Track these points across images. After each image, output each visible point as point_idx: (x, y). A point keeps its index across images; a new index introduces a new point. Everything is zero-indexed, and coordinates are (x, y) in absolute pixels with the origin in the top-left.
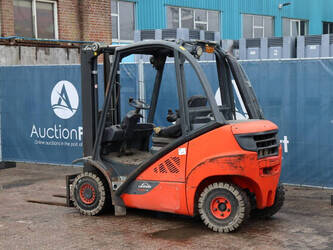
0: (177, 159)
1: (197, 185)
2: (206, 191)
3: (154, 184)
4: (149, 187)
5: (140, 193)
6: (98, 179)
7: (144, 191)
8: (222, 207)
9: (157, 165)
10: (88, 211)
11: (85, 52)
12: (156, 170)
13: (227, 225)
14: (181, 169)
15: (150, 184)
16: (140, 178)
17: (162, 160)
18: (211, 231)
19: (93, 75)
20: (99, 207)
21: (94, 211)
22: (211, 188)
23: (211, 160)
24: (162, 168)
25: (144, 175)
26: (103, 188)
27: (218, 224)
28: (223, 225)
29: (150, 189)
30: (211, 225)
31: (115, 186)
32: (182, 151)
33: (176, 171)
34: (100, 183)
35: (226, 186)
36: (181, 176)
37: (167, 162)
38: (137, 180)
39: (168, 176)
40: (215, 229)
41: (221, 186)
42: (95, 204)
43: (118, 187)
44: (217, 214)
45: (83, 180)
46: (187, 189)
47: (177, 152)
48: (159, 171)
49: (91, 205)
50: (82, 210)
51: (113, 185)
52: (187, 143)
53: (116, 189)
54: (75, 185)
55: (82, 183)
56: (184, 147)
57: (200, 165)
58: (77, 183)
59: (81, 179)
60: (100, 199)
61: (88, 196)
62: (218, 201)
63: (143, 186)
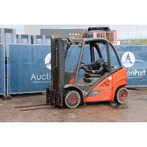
0: (109, 81)
1: (116, 90)
3: (99, 91)
4: (97, 93)
5: (94, 95)
8: (122, 96)
9: (100, 84)
10: (73, 107)
11: (63, 41)
12: (100, 86)
13: (124, 101)
14: (110, 84)
15: (97, 92)
16: (93, 90)
17: (102, 82)
20: (78, 104)
21: (77, 106)
22: (120, 90)
23: (121, 80)
24: (102, 85)
25: (95, 89)
26: (80, 96)
28: (123, 101)
29: (97, 94)
31: (85, 94)
32: (110, 78)
34: (79, 94)
36: (110, 87)
37: (105, 83)
39: (105, 87)
40: (121, 103)
42: (76, 103)
43: (86, 95)
44: (121, 98)
45: (71, 94)
46: (113, 91)
47: (108, 78)
48: (101, 86)
49: (75, 104)
50: (70, 107)
51: (84, 94)
52: (111, 75)
53: (85, 96)
54: (67, 97)
55: (70, 96)
56: (110, 77)
57: (118, 82)
58: (68, 96)
59: (70, 94)
60: (78, 100)
61: (73, 100)
62: (121, 94)
63: (94, 93)
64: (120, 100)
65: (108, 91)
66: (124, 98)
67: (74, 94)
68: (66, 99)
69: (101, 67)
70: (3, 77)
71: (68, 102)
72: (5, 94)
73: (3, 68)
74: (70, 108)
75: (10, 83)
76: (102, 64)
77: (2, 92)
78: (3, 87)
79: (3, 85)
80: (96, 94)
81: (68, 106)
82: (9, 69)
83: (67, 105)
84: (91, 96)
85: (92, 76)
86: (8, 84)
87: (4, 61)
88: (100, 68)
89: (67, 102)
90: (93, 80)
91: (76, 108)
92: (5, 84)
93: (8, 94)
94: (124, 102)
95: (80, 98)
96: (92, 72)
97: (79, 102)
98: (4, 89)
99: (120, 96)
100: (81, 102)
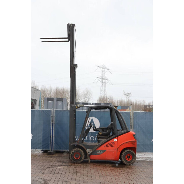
0: (114, 143)
1: (121, 150)
2: (124, 152)
3: (104, 151)
4: (102, 152)
5: (99, 154)
6: (82, 151)
7: (100, 154)
8: (129, 157)
9: (105, 145)
10: (77, 162)
11: (72, 107)
12: (105, 146)
13: (131, 162)
14: (115, 146)
16: (98, 149)
17: (107, 143)
18: (126, 165)
19: (74, 115)
20: (82, 160)
21: (80, 161)
23: (126, 143)
24: (107, 146)
25: (100, 148)
26: (84, 153)
28: (129, 163)
31: (89, 153)
32: (115, 140)
33: (113, 146)
34: (83, 152)
35: (130, 151)
36: (115, 148)
37: (110, 144)
39: (110, 148)
40: (127, 164)
42: (80, 159)
43: (90, 153)
44: (127, 159)
46: (118, 152)
47: (113, 141)
48: (106, 147)
50: (74, 162)
51: (88, 152)
53: (89, 154)
54: (71, 153)
55: (74, 152)
57: (123, 144)
60: (82, 157)
61: (77, 157)
62: (127, 155)
63: (99, 152)
64: (125, 161)
65: (113, 151)
66: (130, 160)
67: (78, 151)
68: (70, 155)
69: (109, 130)
71: (73, 158)
72: (51, 150)
76: (110, 128)
78: (50, 144)
84: (96, 155)
86: (53, 142)
87: (51, 123)
88: (107, 131)
89: (72, 158)
92: (51, 142)
93: (53, 150)
95: (84, 155)
96: (99, 134)
97: (83, 158)
98: (50, 146)
99: (125, 158)
100: (84, 159)
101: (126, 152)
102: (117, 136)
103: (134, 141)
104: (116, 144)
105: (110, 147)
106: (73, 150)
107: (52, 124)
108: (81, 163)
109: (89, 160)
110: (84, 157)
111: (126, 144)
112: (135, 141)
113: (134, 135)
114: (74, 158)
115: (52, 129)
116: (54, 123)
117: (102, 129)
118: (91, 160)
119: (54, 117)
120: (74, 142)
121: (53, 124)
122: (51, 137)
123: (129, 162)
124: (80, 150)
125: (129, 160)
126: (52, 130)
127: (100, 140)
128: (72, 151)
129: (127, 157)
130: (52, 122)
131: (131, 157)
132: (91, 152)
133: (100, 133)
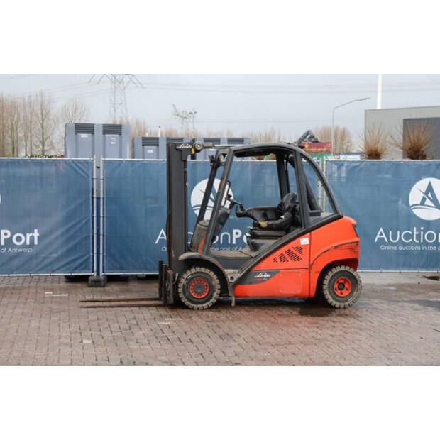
0: (300, 249)
1: (321, 270)
2: (330, 274)
3: (273, 273)
4: (268, 276)
5: (259, 282)
6: (212, 273)
7: (261, 280)
8: (341, 287)
9: (277, 254)
10: (200, 306)
11: (178, 150)
12: (275, 260)
13: (347, 301)
14: (305, 257)
15: (269, 273)
16: (256, 268)
17: (282, 251)
18: (334, 307)
19: (185, 172)
20: (213, 300)
21: (209, 303)
22: (334, 271)
23: (336, 247)
24: (282, 258)
25: (262, 265)
26: (217, 281)
27: (340, 302)
28: (344, 302)
29: (268, 278)
30: (334, 303)
31: (232, 278)
32: (304, 241)
33: (299, 259)
34: (215, 277)
35: (347, 268)
36: (305, 263)
37: (289, 252)
38: (253, 271)
39: (291, 264)
40: (337, 306)
41: (343, 268)
42: (208, 297)
43: (235, 279)
44: (338, 293)
45: (194, 275)
46: (311, 274)
47: (300, 242)
48: (278, 260)
49: (204, 300)
50: (192, 305)
51: (229, 278)
52: (309, 234)
53: (233, 281)
54: (183, 281)
55: (192, 279)
56: (306, 237)
57: (326, 251)
58: (187, 279)
59: (192, 275)
60: (214, 291)
61: (199, 290)
62: (338, 282)
63: (260, 275)
64: (333, 298)
65: (298, 272)
66: (346, 293)
67: (203, 275)
68: (181, 286)
69: (286, 213)
70: (91, 234)
71: (187, 294)
72: (95, 274)
73: (91, 213)
74: (193, 309)
75: (107, 249)
76: (289, 207)
77: (89, 269)
78: (91, 257)
79: (91, 254)
80: (263, 278)
81: (187, 303)
82: (105, 216)
83: (184, 300)
84: (251, 283)
85: (259, 234)
86: (101, 252)
87: (93, 198)
88: (283, 217)
89: (184, 293)
90: (262, 244)
91: (207, 309)
92: (95, 252)
93: (101, 274)
94: (347, 303)
95: (219, 286)
96: (259, 225)
97: (215, 295)
98: (93, 263)
99: (333, 288)
100: (220, 295)
101: (337, 273)
102: (310, 231)
103: (354, 243)
104: (306, 252)
105: (290, 260)
106: (189, 273)
107: (95, 200)
108: (209, 308)
109: (233, 299)
110: (218, 291)
111: (335, 251)
112: (358, 242)
113: (354, 226)
114: (190, 293)
115: (95, 215)
116: (102, 196)
117: (263, 212)
118: (236, 297)
119: (102, 181)
120: (185, 252)
121: (98, 199)
122: (93, 236)
123: (343, 299)
124: (208, 271)
125: (342, 294)
126: (95, 219)
127: (258, 241)
128: (185, 276)
129: (336, 286)
130: (95, 196)
131: (346, 285)
132: (239, 275)
133: (263, 224)
